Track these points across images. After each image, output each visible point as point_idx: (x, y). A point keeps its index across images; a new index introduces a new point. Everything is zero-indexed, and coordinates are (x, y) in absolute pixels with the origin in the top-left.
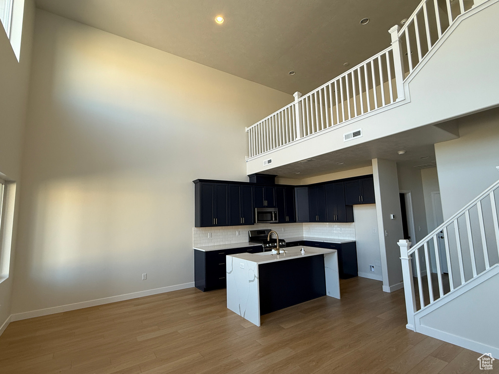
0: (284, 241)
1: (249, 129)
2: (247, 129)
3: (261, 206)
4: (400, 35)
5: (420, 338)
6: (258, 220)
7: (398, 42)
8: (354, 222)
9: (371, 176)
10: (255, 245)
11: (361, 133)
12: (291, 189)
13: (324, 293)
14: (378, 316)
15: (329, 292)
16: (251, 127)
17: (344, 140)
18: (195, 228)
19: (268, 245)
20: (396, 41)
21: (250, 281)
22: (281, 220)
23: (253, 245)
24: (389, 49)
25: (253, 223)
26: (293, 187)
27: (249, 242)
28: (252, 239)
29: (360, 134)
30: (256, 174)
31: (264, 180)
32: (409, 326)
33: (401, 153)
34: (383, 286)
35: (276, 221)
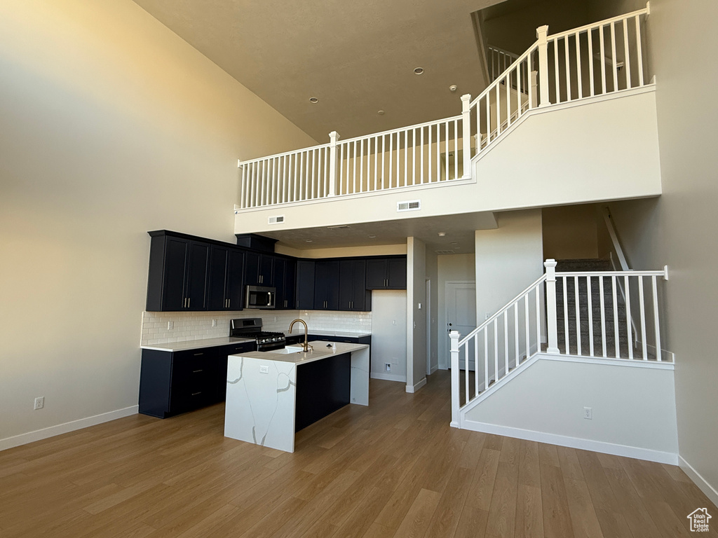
0: (284, 336)
1: (244, 163)
2: (239, 163)
3: (254, 283)
4: (471, 107)
5: (467, 435)
6: (250, 304)
7: (469, 114)
8: (371, 311)
9: (405, 257)
10: (247, 341)
11: (420, 205)
12: (293, 261)
13: (346, 401)
14: (418, 419)
15: (354, 399)
16: (248, 162)
17: (398, 210)
18: (148, 312)
19: (264, 341)
20: (467, 112)
21: (279, 391)
22: (279, 306)
23: (243, 342)
24: (459, 117)
25: (241, 307)
26: (294, 260)
27: (230, 336)
28: (234, 333)
29: (418, 207)
30: (251, 234)
31: (260, 244)
32: (453, 424)
33: (442, 235)
34: (407, 386)
35: (274, 307)
